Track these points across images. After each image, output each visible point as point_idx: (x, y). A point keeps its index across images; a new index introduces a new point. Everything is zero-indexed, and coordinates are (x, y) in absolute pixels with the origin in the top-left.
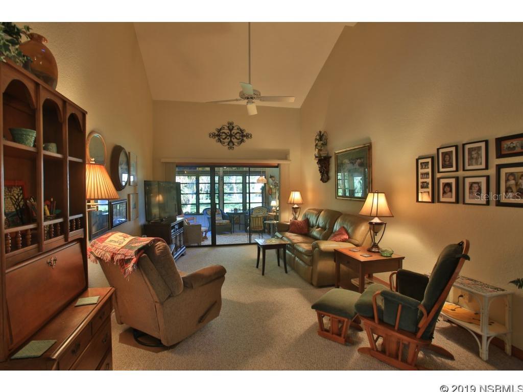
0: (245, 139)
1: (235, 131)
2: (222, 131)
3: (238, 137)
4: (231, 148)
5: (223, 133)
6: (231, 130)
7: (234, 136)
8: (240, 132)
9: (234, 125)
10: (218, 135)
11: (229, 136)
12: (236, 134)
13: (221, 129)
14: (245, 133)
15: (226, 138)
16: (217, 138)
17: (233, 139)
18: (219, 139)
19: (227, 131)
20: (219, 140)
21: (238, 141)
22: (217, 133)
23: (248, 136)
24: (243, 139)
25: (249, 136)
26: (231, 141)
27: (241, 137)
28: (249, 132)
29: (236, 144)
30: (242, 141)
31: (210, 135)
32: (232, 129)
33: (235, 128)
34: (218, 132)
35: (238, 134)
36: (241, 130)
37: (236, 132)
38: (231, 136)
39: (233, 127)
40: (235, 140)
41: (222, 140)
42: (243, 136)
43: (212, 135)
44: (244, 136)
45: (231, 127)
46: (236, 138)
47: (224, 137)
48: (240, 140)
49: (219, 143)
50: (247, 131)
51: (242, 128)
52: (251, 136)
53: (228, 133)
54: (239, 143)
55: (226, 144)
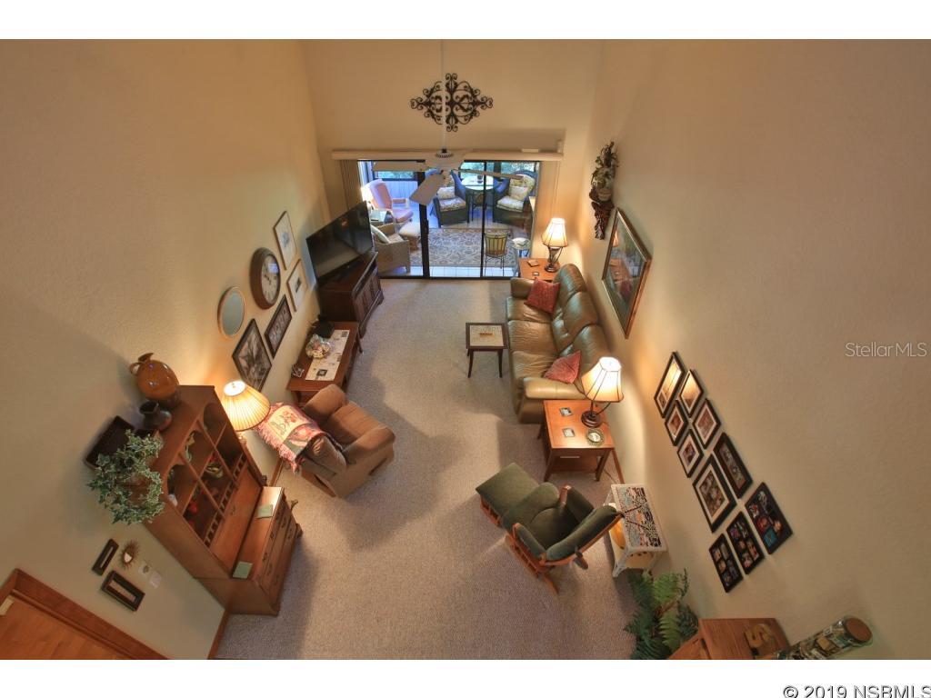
0: (479, 108)
1: (459, 93)
2: (434, 95)
3: (466, 106)
4: (451, 128)
5: (437, 97)
6: (451, 92)
7: (458, 104)
8: (470, 95)
9: (458, 81)
10: (427, 103)
11: (448, 104)
12: (462, 99)
13: (432, 91)
14: (479, 98)
16: (425, 109)
17: (457, 110)
18: (429, 111)
19: (444, 94)
20: (431, 114)
21: (465, 114)
22: (425, 98)
23: (485, 103)
24: (475, 110)
25: (488, 103)
26: (452, 115)
27: (471, 106)
28: (488, 95)
29: (461, 119)
30: (474, 113)
31: (413, 104)
32: (455, 90)
33: (461, 87)
34: (428, 96)
35: (466, 100)
36: (472, 91)
37: (461, 96)
38: (452, 103)
39: (456, 85)
40: (459, 113)
41: (435, 112)
42: (476, 103)
43: (416, 104)
44: (478, 104)
45: (452, 83)
46: (462, 108)
47: (438, 107)
48: (470, 112)
49: (430, 119)
50: (484, 93)
51: (474, 86)
52: (491, 104)
53: (447, 97)
54: (468, 119)
55: (443, 120)
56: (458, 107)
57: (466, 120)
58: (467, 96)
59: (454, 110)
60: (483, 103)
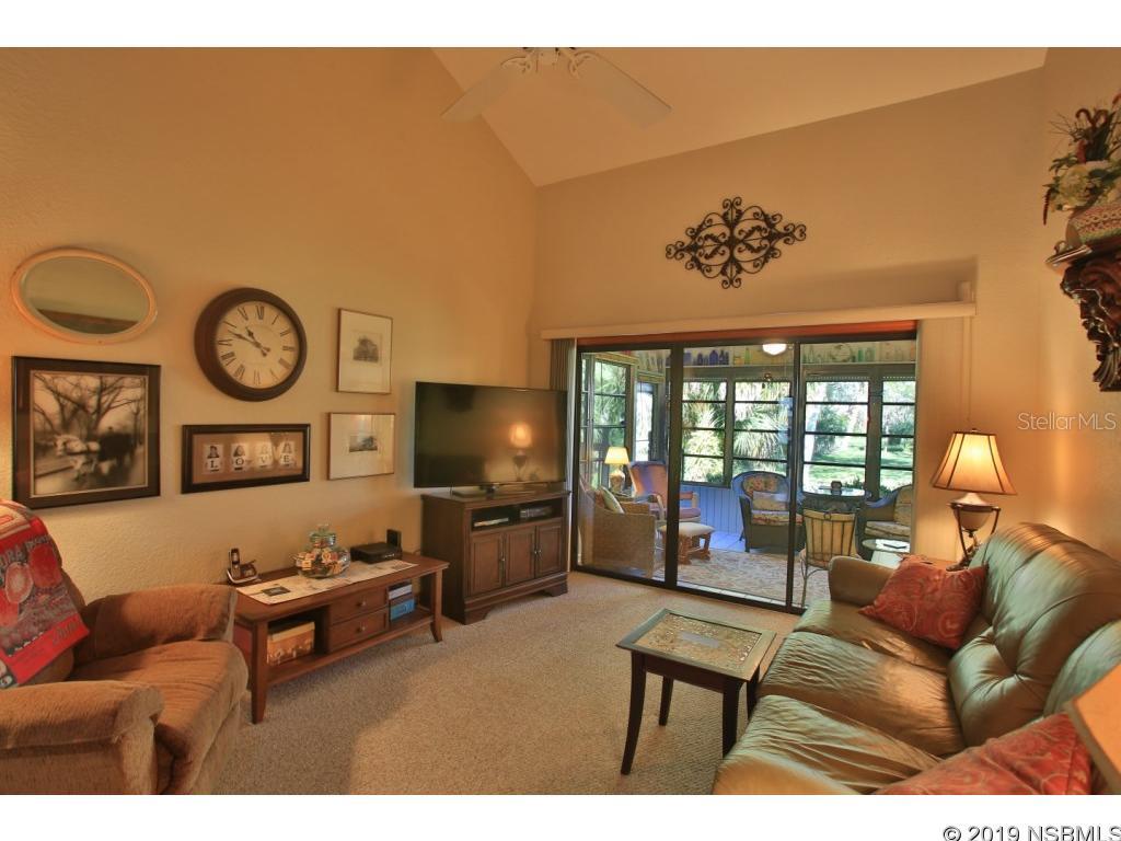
0: (780, 245)
1: (745, 225)
2: (703, 234)
3: (755, 244)
4: (730, 282)
5: (707, 237)
6: (731, 225)
7: (742, 241)
8: (763, 225)
9: (742, 208)
10: (692, 250)
11: (725, 244)
12: (751, 233)
13: (700, 228)
14: (779, 228)
15: (714, 252)
16: (688, 257)
17: (740, 251)
18: (694, 259)
19: (718, 230)
20: (696, 263)
21: (756, 256)
22: (688, 241)
23: (792, 234)
24: (772, 248)
25: (797, 234)
26: (732, 260)
27: (765, 242)
28: (796, 221)
29: (748, 266)
30: (771, 253)
31: (669, 252)
32: (737, 221)
33: (748, 215)
34: (693, 238)
35: (756, 235)
36: (766, 219)
37: (747, 230)
38: (732, 243)
39: (740, 214)
40: (744, 256)
41: (702, 260)
42: (774, 235)
43: (673, 251)
44: (778, 236)
45: (732, 213)
46: (750, 247)
47: (709, 251)
48: (763, 252)
49: (695, 271)
50: (789, 216)
51: (769, 211)
52: (803, 233)
53: (724, 235)
54: (759, 264)
55: (716, 271)
56: (742, 246)
57: (755, 266)
58: (758, 228)
59: (736, 252)
60: (788, 235)
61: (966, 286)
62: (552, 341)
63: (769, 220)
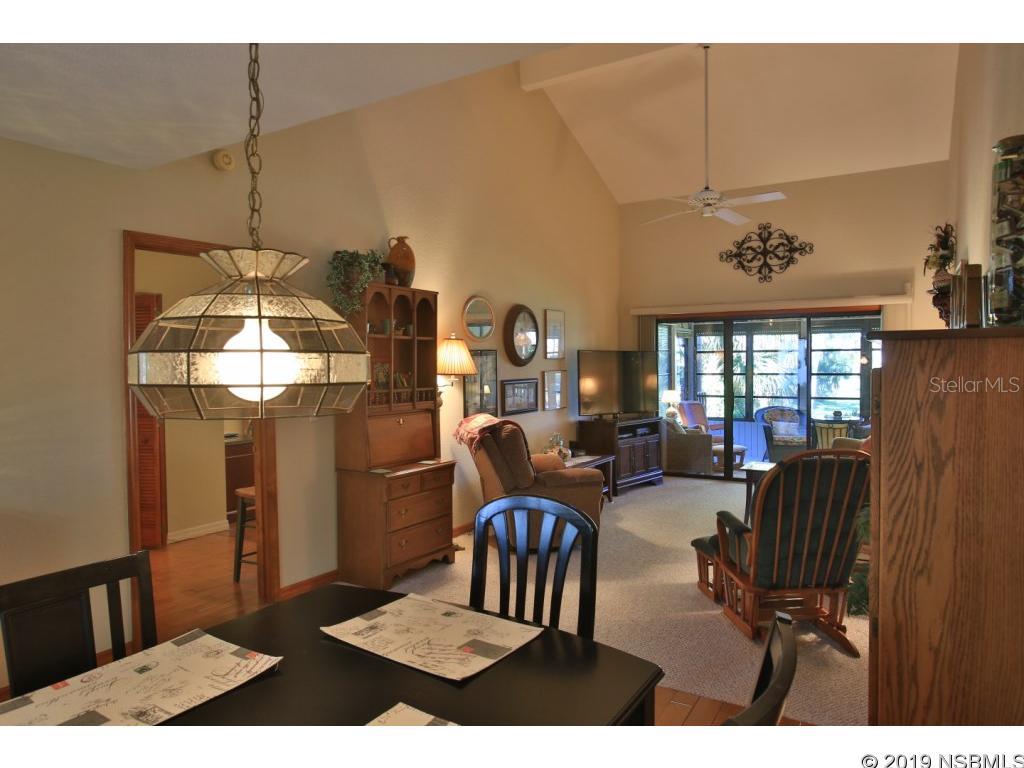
0: (796, 255)
1: (774, 242)
2: (745, 246)
3: (781, 254)
4: (764, 279)
5: (748, 248)
6: (764, 241)
7: (772, 252)
8: (786, 242)
9: (771, 230)
10: (738, 256)
11: (761, 253)
12: (777, 247)
13: (743, 242)
14: (796, 244)
15: (753, 258)
16: (735, 261)
17: (771, 259)
18: (740, 262)
19: (756, 244)
20: (741, 265)
21: (781, 262)
22: (735, 250)
23: (803, 249)
24: (792, 258)
25: (807, 249)
26: (766, 264)
27: (787, 253)
28: (807, 241)
29: (776, 269)
30: (791, 261)
31: (722, 257)
32: (768, 239)
33: (776, 235)
34: (739, 248)
35: (781, 248)
36: (788, 238)
37: (775, 245)
38: (765, 253)
39: (770, 234)
40: (773, 262)
41: (745, 263)
42: (793, 249)
43: (725, 256)
44: (796, 250)
45: (765, 232)
46: (777, 256)
47: (749, 257)
48: (786, 260)
49: (741, 270)
50: (802, 237)
51: (790, 233)
52: (811, 249)
53: (760, 247)
54: (784, 267)
55: (755, 271)
56: (773, 256)
57: (781, 269)
58: (782, 244)
59: (768, 259)
60: (802, 249)
61: (908, 285)
62: (639, 317)
63: (790, 240)
